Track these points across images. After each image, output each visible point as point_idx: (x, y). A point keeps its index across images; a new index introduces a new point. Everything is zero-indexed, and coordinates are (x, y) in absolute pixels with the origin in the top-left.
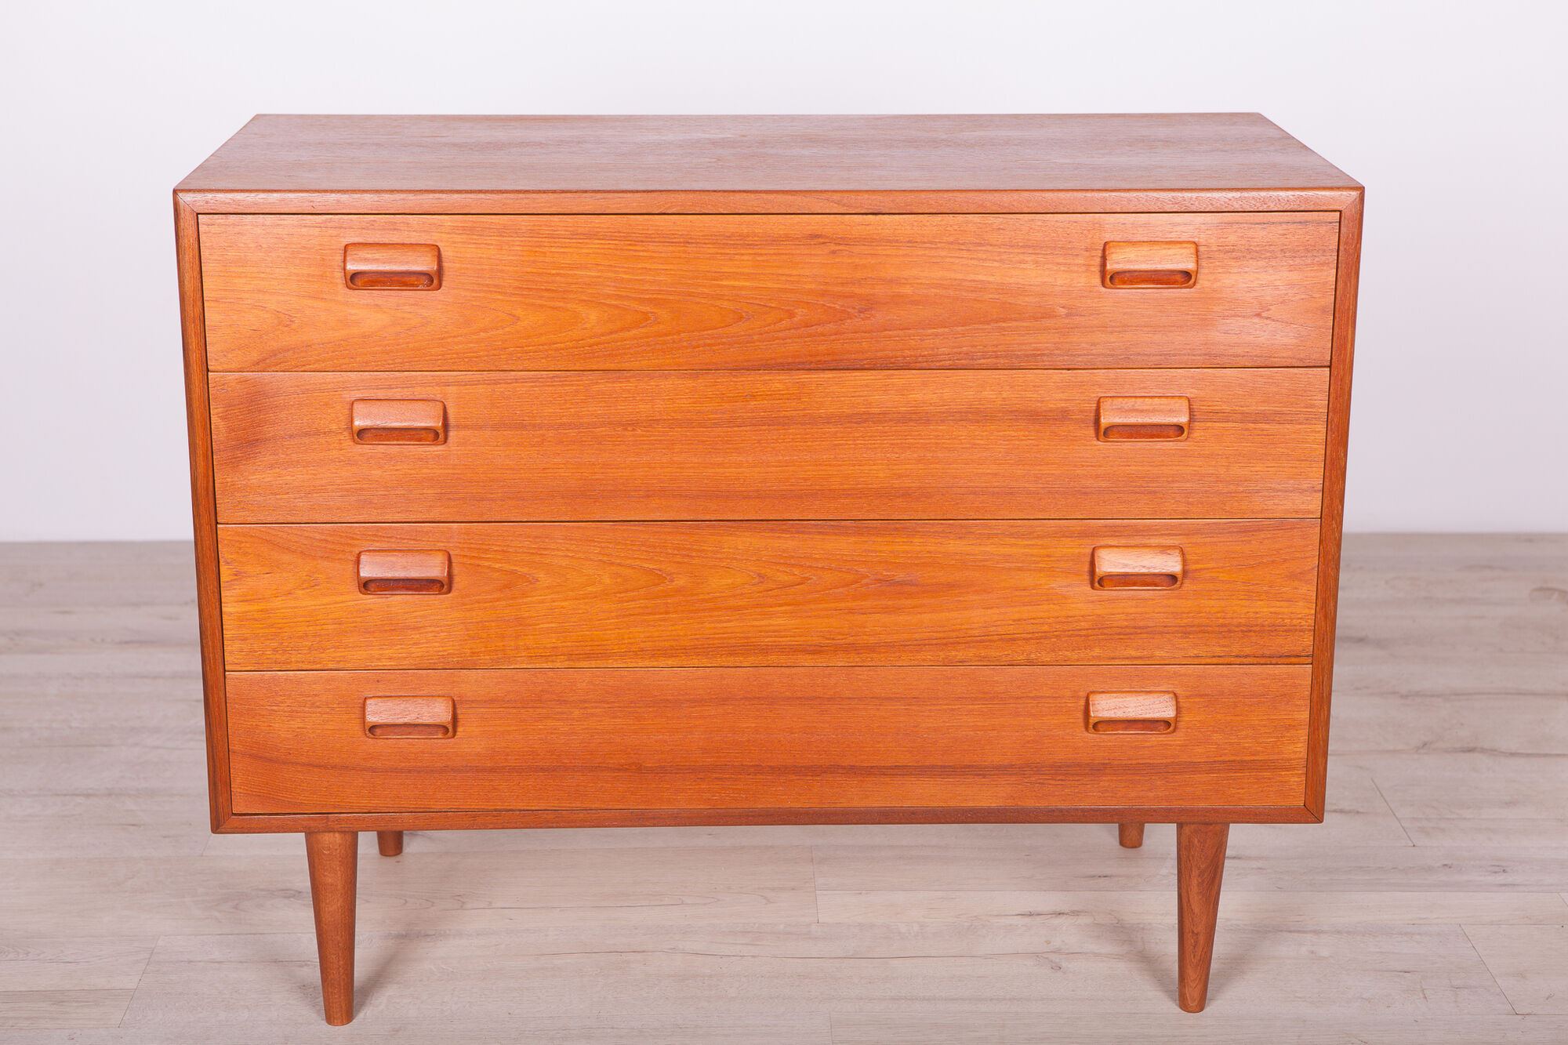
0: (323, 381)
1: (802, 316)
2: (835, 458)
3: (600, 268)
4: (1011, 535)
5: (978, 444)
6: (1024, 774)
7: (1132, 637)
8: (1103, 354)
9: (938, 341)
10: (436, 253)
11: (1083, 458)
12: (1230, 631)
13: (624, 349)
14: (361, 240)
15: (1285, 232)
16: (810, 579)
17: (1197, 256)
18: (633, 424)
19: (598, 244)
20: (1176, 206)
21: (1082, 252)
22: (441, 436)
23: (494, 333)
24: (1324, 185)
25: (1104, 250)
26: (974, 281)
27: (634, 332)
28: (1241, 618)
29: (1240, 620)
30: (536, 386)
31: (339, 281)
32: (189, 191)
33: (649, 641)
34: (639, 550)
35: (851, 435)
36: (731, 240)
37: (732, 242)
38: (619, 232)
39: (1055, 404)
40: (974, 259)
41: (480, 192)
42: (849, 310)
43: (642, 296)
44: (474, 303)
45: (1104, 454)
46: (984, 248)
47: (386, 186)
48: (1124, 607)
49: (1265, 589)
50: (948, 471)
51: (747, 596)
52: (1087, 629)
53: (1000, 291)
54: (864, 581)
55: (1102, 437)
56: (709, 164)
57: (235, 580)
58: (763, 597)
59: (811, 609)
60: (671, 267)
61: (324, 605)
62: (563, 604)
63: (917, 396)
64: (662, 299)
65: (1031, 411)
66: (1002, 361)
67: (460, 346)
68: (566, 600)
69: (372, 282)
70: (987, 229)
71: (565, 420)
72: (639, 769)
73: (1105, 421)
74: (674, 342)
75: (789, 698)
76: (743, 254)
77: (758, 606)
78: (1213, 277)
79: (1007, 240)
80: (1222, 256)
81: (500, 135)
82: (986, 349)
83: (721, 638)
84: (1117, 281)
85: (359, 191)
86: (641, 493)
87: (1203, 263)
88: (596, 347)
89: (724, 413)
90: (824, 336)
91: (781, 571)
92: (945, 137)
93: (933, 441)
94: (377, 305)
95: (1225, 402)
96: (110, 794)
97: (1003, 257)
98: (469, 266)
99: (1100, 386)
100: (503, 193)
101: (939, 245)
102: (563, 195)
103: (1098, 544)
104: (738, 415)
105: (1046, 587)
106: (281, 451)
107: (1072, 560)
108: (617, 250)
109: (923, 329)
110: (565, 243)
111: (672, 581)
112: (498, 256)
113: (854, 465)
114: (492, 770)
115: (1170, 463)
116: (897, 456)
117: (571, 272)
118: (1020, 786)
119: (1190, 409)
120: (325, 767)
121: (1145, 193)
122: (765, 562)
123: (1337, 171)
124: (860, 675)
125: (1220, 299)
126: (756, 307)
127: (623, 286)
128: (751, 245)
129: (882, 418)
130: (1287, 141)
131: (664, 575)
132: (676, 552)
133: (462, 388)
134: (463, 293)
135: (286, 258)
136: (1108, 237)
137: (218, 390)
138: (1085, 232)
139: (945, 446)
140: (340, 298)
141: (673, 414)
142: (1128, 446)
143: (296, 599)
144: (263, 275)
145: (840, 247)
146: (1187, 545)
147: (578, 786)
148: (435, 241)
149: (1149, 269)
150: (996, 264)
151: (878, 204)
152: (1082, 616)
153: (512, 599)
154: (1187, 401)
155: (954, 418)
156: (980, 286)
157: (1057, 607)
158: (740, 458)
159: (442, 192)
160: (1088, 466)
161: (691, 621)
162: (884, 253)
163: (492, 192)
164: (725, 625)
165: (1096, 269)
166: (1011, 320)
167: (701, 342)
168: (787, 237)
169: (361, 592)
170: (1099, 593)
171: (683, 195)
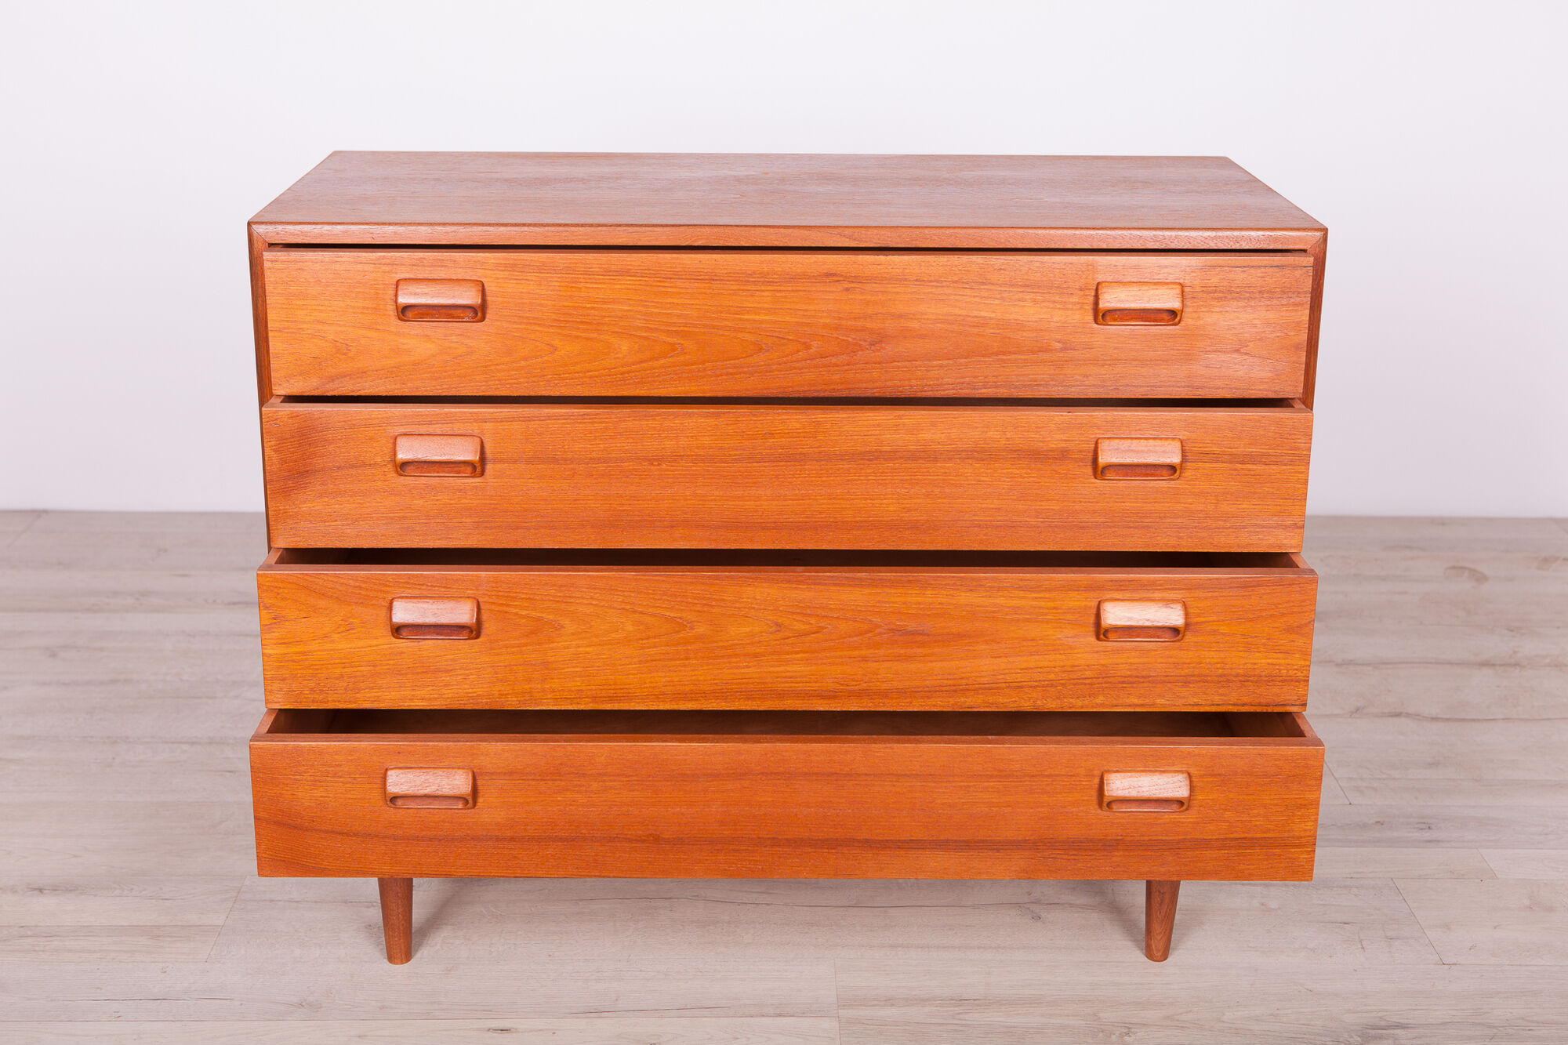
0: (368, 417)
1: (818, 347)
2: (848, 492)
3: (631, 302)
4: (1020, 588)
5: (983, 481)
6: (1038, 849)
7: (1135, 685)
8: (1094, 385)
9: (942, 371)
10: (480, 289)
11: (1082, 494)
12: (1228, 681)
13: (653, 377)
14: (412, 276)
15: (1263, 275)
16: (826, 628)
17: (1183, 296)
18: (659, 460)
19: (630, 280)
20: (1157, 244)
21: (1076, 291)
22: (478, 470)
23: (534, 361)
24: (1292, 226)
25: (1097, 290)
26: (976, 317)
27: (662, 361)
28: (1240, 669)
29: (1239, 671)
30: (568, 424)
31: (391, 313)
32: (262, 223)
33: (670, 685)
34: (661, 599)
35: (863, 471)
36: (753, 278)
37: (754, 280)
38: (650, 270)
39: (1055, 444)
40: (977, 296)
41: (524, 225)
42: (861, 343)
43: (669, 328)
44: (516, 334)
45: (1101, 491)
46: (986, 287)
47: (438, 219)
48: (1128, 658)
49: (1264, 641)
50: (954, 505)
51: (765, 643)
52: (1092, 678)
53: (1001, 326)
54: (878, 631)
55: (1099, 475)
56: (733, 200)
57: (275, 623)
58: (779, 645)
59: (826, 657)
60: (697, 302)
61: (359, 648)
62: (588, 649)
63: (926, 435)
64: (689, 331)
65: (1033, 450)
66: (1001, 391)
67: (502, 374)
68: (590, 646)
69: (422, 314)
70: (989, 270)
71: (594, 455)
72: (657, 839)
73: (1103, 459)
74: (699, 371)
75: (806, 774)
76: (763, 291)
77: (775, 653)
78: (1197, 316)
79: (1008, 279)
80: (1205, 296)
81: (548, 171)
82: (987, 380)
83: (740, 683)
84: (1108, 318)
85: (414, 223)
86: (665, 523)
87: (1188, 302)
88: (627, 375)
89: (744, 450)
90: (837, 366)
91: (797, 621)
92: (947, 176)
93: (940, 477)
94: (426, 336)
95: (1215, 444)
96: (211, 742)
97: (1003, 295)
98: (510, 300)
99: (1099, 428)
100: (545, 226)
101: (945, 284)
102: (600, 228)
103: (1104, 598)
104: (757, 452)
105: (1053, 637)
106: (329, 482)
107: (1079, 613)
108: (647, 286)
109: (929, 360)
110: (599, 279)
111: (692, 628)
112: (538, 291)
113: (866, 499)
114: (512, 839)
115: (1162, 500)
116: (906, 491)
117: (605, 306)
118: (1033, 861)
119: (1182, 450)
120: (348, 834)
121: (1129, 232)
122: (781, 611)
123: (1301, 213)
124: (877, 752)
125: (1202, 335)
126: (775, 339)
127: (652, 319)
128: (771, 282)
129: (892, 455)
130: (1253, 184)
131: (685, 623)
132: (696, 601)
133: (499, 424)
134: (505, 325)
135: (343, 292)
136: (1100, 278)
137: (271, 425)
138: (1080, 273)
139: (952, 482)
140: (392, 329)
141: (696, 450)
142: (1122, 484)
143: (332, 642)
144: (321, 308)
145: (853, 285)
146: (1190, 599)
147: (596, 855)
148: (480, 277)
149: (1138, 308)
150: (997, 302)
151: (886, 238)
152: (1088, 666)
153: (539, 644)
154: (1179, 443)
155: (960, 456)
156: (982, 322)
157: (1063, 657)
158: (758, 492)
159: (490, 225)
160: (1085, 502)
161: (711, 667)
162: (895, 290)
163: (535, 225)
164: (743, 671)
165: (1089, 307)
166: (1010, 352)
167: (724, 371)
168: (805, 276)
169: (394, 636)
170: (1104, 643)
171: (708, 229)
